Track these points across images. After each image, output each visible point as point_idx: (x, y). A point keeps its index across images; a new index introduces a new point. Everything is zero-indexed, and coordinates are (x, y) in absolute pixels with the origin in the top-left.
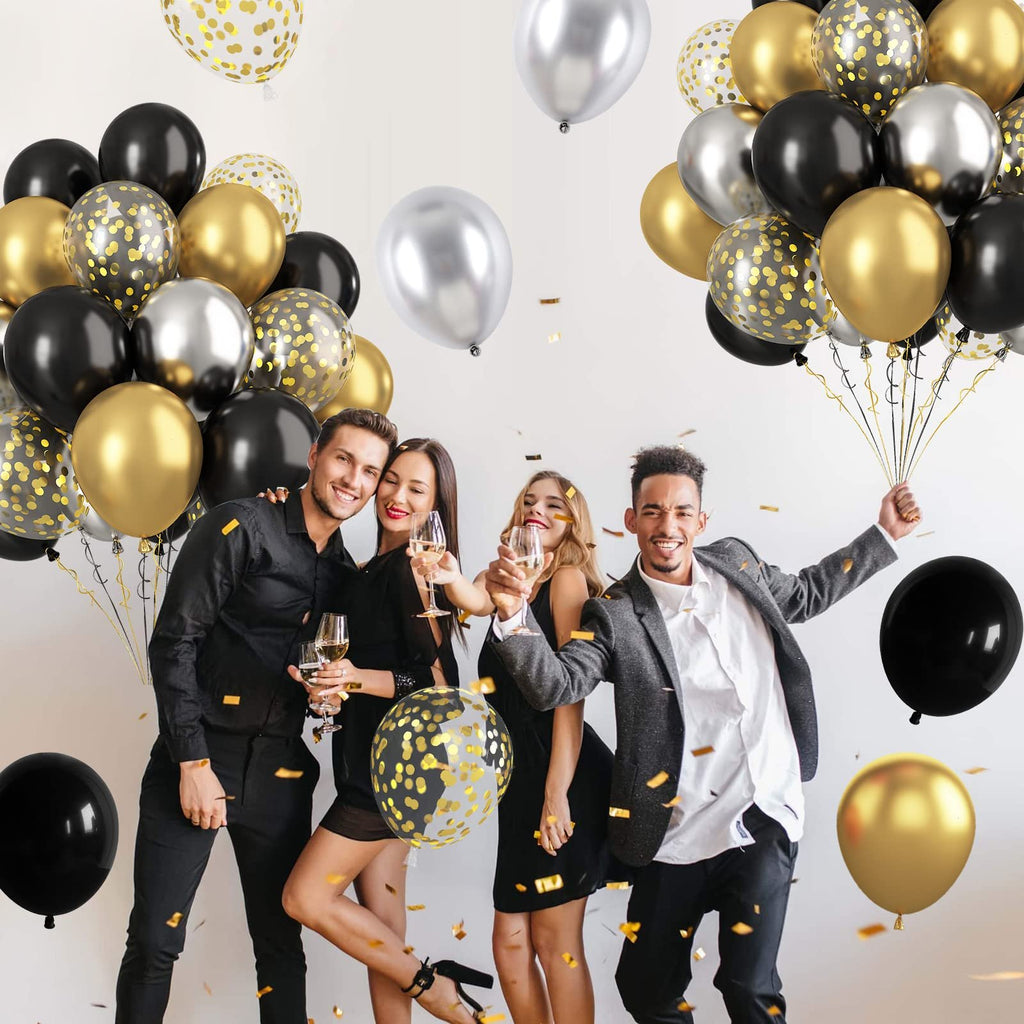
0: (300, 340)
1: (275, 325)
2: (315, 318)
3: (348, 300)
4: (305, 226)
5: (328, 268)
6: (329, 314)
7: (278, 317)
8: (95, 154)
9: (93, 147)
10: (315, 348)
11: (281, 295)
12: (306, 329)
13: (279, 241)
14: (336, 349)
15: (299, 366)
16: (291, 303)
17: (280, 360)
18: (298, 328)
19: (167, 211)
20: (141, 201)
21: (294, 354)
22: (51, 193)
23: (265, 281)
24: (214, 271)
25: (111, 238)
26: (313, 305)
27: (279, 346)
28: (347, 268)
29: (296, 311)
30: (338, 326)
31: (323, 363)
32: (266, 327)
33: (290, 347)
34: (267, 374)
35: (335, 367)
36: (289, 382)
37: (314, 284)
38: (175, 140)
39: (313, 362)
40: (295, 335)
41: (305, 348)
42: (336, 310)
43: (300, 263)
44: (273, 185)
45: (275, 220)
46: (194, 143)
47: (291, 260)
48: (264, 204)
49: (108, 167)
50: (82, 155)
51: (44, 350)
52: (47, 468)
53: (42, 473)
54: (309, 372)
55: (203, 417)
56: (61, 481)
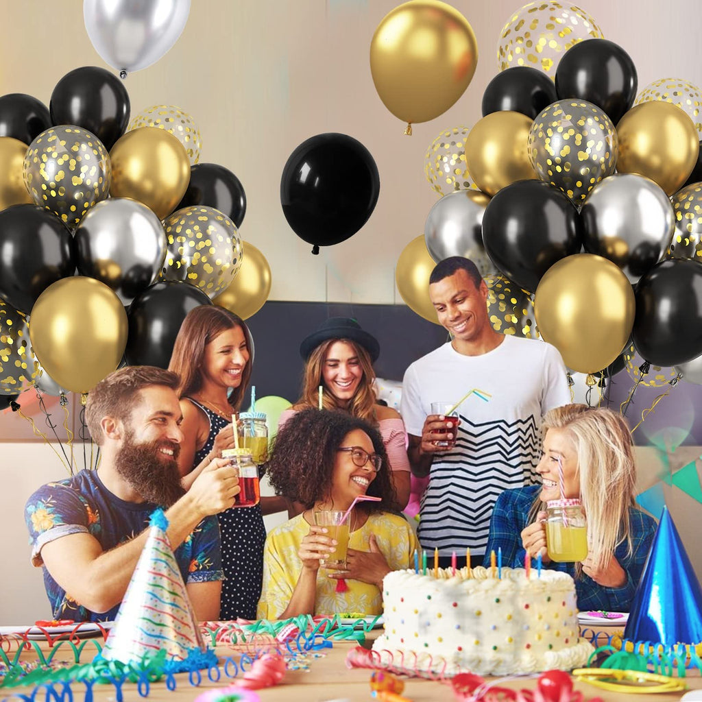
0: (201, 245)
1: (183, 234)
2: (212, 229)
3: (237, 215)
4: (205, 159)
5: (222, 192)
6: (223, 225)
7: (185, 227)
8: (47, 105)
9: (46, 101)
10: (213, 251)
11: (188, 211)
12: (206, 237)
13: (186, 170)
14: (228, 252)
15: (200, 264)
16: (195, 217)
17: (186, 260)
18: (199, 235)
19: (101, 148)
20: (82, 140)
21: (197, 255)
23: (175, 200)
24: (137, 193)
25: (59, 168)
26: (211, 218)
27: (186, 250)
28: (236, 190)
29: (198, 223)
30: (230, 234)
31: (219, 262)
33: (194, 250)
34: (176, 270)
35: (227, 265)
36: (193, 276)
37: (212, 202)
39: (211, 262)
40: (197, 241)
41: (205, 251)
42: (228, 222)
43: (202, 188)
45: (182, 154)
47: (195, 185)
49: (57, 115)
50: (37, 106)
51: (9, 250)
52: (10, 341)
53: (7, 345)
54: (208, 269)
55: (128, 302)
56: (21, 351)
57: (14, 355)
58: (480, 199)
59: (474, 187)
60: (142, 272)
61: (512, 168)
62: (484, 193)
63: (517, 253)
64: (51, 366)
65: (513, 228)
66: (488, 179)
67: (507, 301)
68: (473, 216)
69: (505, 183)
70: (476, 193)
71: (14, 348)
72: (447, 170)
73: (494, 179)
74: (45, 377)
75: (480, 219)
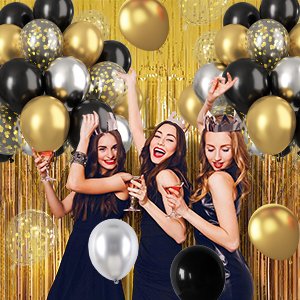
0: (108, 81)
1: (99, 75)
2: (114, 73)
3: (127, 67)
5: (119, 54)
7: (100, 72)
10: (114, 85)
11: (101, 64)
12: (111, 77)
13: (101, 43)
14: (121, 85)
15: (107, 91)
16: (105, 67)
17: (100, 89)
18: (107, 77)
21: (106, 86)
22: (14, 22)
23: (95, 58)
24: (76, 54)
25: (37, 40)
26: (113, 68)
27: (100, 83)
28: (127, 54)
29: (107, 70)
31: (117, 90)
32: (95, 76)
33: (104, 84)
34: (95, 94)
35: (121, 92)
36: (104, 97)
37: (114, 60)
39: (113, 90)
40: (106, 79)
41: (110, 84)
43: (109, 52)
44: (99, 22)
45: (100, 35)
46: (70, 5)
47: (107, 51)
48: (95, 29)
49: (37, 14)
52: (10, 128)
53: (8, 130)
54: (111, 93)
55: (70, 109)
56: (15, 133)
57: (12, 134)
58: (221, 67)
59: (218, 61)
60: (78, 94)
61: (237, 52)
62: (223, 64)
64: (30, 141)
66: (225, 58)
70: (219, 64)
71: (12, 131)
73: (228, 57)
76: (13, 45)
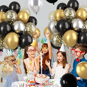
1: (28, 26)
2: (32, 26)
3: (36, 24)
4: (31, 15)
5: (34, 20)
6: (34, 25)
8: (8, 7)
9: (8, 6)
10: (32, 29)
11: (28, 23)
12: (31, 27)
13: (28, 17)
14: (34, 29)
16: (29, 24)
17: (28, 30)
19: (16, 13)
20: (13, 12)
22: (3, 11)
23: (27, 21)
24: (21, 20)
25: (10, 16)
26: (32, 24)
27: (28, 29)
28: (36, 20)
29: (30, 25)
30: (35, 27)
31: (33, 31)
32: (27, 27)
33: (29, 29)
34: (27, 32)
35: (34, 31)
36: (29, 33)
37: (32, 22)
38: (17, 6)
39: (32, 31)
43: (31, 19)
44: (28, 11)
46: (19, 6)
47: (30, 19)
48: (27, 13)
49: (10, 8)
50: (7, 7)
51: (2, 28)
52: (2, 41)
53: (1, 42)
54: (31, 32)
55: (19, 36)
56: (3, 43)
57: (2, 44)
58: (56, 22)
59: (55, 20)
60: (22, 32)
61: (61, 17)
62: (57, 21)
63: (61, 29)
64: (8, 45)
65: (61, 26)
66: (57, 19)
67: (59, 36)
68: (55, 24)
69: (60, 19)
70: (55, 21)
72: (51, 17)
73: (58, 19)
74: (7, 47)
75: (56, 25)
76: (3, 18)
